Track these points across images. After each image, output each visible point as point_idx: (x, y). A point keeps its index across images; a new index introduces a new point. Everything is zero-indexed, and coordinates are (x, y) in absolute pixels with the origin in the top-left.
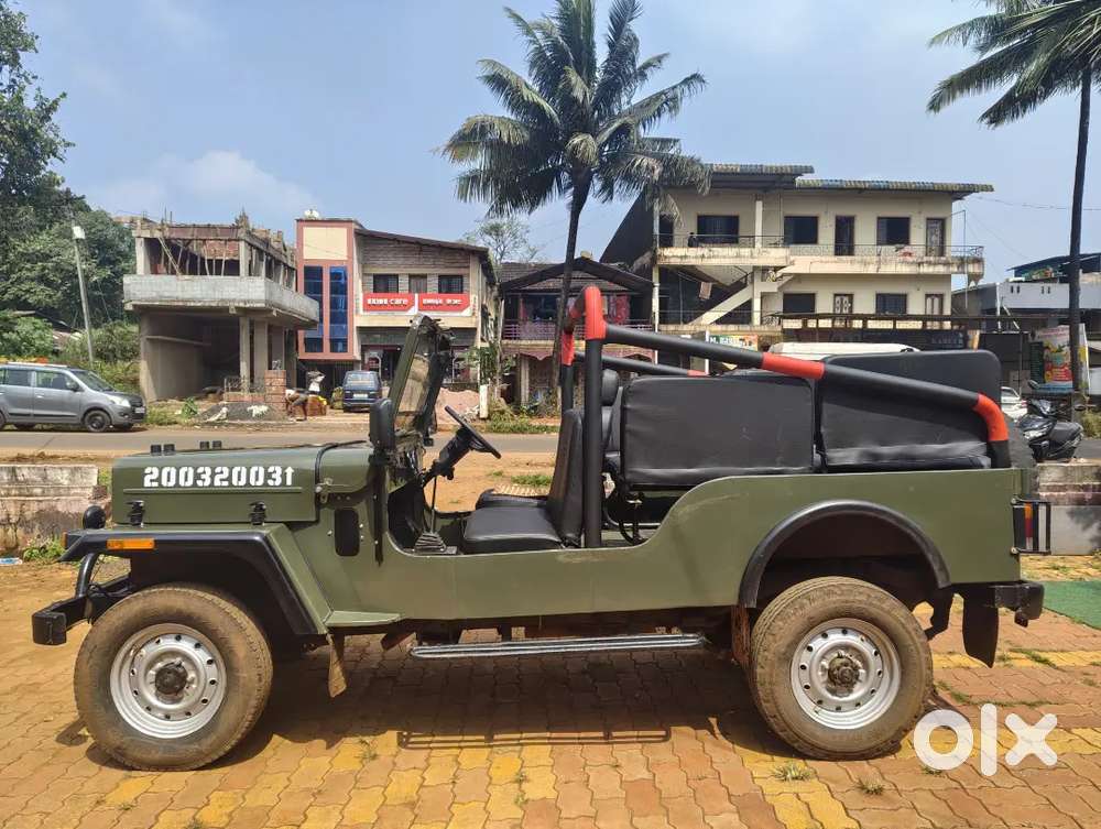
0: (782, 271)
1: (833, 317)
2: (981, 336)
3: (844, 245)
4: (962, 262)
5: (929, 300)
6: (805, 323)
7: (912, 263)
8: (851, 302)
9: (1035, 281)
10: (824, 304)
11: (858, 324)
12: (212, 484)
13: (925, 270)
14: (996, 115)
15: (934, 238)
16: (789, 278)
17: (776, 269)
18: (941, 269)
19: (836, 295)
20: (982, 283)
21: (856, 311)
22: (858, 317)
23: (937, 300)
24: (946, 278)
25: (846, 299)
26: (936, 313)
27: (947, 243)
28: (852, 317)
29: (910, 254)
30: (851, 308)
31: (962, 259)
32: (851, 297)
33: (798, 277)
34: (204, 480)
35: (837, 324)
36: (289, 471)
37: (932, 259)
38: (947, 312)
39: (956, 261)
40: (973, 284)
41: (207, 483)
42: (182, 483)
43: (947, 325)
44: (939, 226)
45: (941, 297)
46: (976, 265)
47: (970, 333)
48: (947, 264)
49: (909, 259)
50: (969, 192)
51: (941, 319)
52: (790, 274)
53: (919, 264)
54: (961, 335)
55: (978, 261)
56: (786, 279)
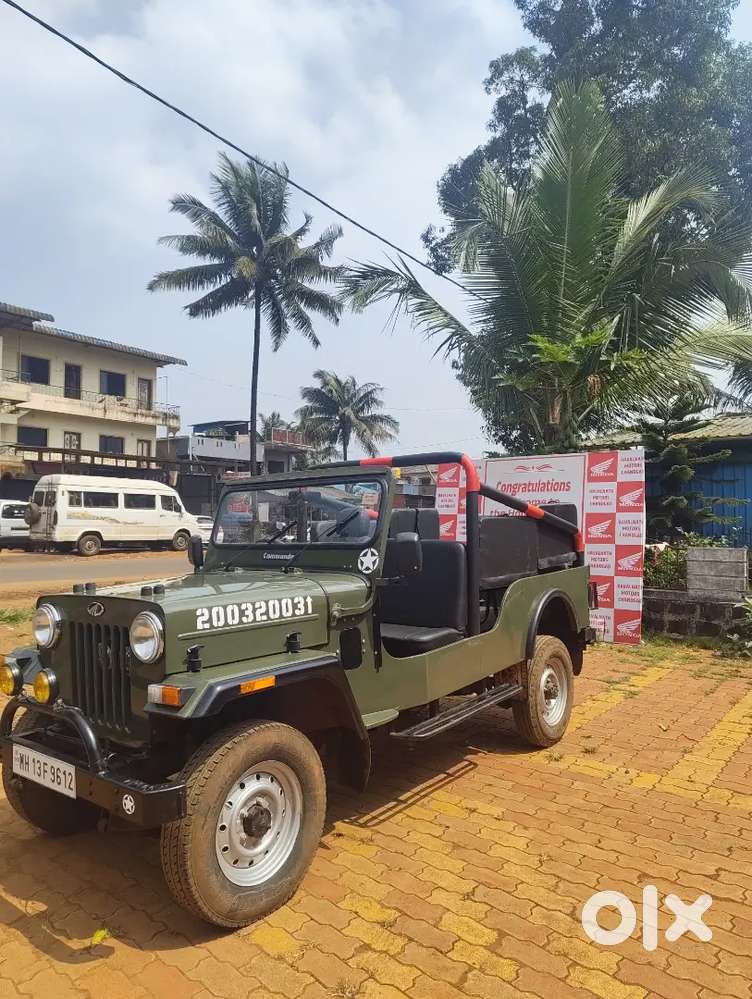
0: (18, 405)
1: (63, 452)
2: (178, 475)
3: (73, 390)
4: (166, 416)
5: (140, 445)
6: (40, 456)
7: (130, 413)
8: (79, 440)
9: (212, 437)
10: (56, 440)
11: (86, 459)
12: (254, 620)
13: (140, 420)
14: (196, 309)
15: (143, 395)
16: (26, 412)
17: (14, 402)
18: (150, 421)
19: (66, 433)
20: (178, 434)
21: (84, 447)
22: (87, 453)
23: (145, 445)
24: (153, 428)
25: (74, 437)
26: (145, 455)
27: (154, 400)
28: (79, 453)
29: (126, 405)
30: (79, 446)
31: (165, 414)
32: (79, 435)
33: (33, 413)
34: (247, 616)
35: (67, 458)
36: (309, 600)
37: (144, 411)
38: (153, 454)
39: (161, 416)
40: (171, 435)
41: (251, 618)
42: (230, 621)
43: (153, 466)
44: (148, 385)
45: (149, 443)
46: (175, 421)
47: (171, 473)
48: (154, 417)
49: (127, 409)
50: (169, 363)
51: (149, 460)
52: (27, 409)
53: (135, 414)
54: (165, 475)
55: (176, 417)
56: (23, 413)
